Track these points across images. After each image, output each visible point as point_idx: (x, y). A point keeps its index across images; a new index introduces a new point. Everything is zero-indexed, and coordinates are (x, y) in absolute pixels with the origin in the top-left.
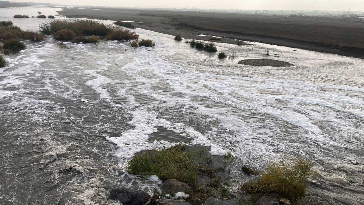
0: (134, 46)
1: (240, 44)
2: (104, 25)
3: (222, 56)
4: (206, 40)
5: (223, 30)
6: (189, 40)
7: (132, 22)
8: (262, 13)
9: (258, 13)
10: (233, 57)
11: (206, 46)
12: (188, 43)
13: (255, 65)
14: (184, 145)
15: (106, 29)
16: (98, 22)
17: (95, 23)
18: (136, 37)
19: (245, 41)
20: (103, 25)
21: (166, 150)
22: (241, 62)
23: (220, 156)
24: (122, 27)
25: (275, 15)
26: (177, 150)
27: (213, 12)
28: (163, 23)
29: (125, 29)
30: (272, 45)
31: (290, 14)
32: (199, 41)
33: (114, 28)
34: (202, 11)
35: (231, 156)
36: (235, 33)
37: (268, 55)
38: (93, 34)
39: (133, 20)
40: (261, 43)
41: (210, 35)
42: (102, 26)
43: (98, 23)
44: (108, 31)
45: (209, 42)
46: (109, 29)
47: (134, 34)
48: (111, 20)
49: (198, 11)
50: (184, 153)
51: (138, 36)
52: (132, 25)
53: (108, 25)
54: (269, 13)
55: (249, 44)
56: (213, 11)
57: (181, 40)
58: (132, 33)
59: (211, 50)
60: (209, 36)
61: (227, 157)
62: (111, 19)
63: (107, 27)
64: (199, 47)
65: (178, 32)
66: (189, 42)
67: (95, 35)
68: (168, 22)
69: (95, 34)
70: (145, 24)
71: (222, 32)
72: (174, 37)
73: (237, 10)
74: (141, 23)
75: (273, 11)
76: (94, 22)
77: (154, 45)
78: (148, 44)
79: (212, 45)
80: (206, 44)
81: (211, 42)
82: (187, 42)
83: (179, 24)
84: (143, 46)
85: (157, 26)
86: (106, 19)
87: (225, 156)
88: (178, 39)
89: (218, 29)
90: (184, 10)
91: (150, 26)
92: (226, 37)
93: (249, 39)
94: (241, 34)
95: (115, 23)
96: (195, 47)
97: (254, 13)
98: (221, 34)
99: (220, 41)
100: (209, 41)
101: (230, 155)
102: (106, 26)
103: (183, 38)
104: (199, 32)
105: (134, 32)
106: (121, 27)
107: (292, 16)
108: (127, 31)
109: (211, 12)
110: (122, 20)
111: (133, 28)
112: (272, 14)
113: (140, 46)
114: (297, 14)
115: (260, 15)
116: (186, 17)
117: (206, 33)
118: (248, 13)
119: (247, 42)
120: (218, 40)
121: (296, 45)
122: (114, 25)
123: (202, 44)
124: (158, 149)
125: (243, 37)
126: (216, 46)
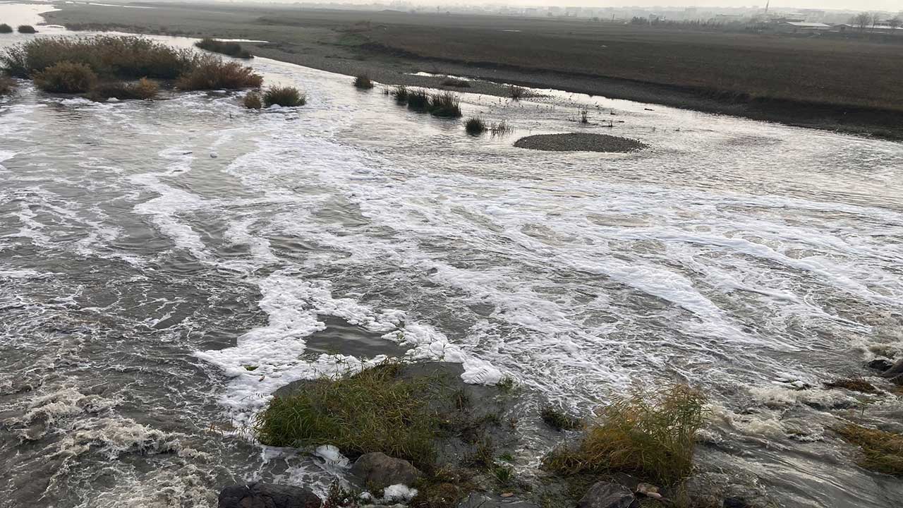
0: (251, 104)
1: (516, 95)
2: (171, 49)
3: (475, 128)
4: (433, 87)
5: (473, 59)
6: (391, 88)
7: (243, 40)
8: (564, 14)
9: (555, 14)
10: (502, 129)
11: (434, 101)
12: (390, 96)
13: (557, 149)
14: (396, 364)
15: (177, 62)
16: (155, 43)
17: (145, 46)
18: (256, 82)
19: (529, 89)
20: (168, 50)
21: (352, 377)
22: (520, 143)
23: (487, 385)
24: (218, 56)
25: (596, 19)
26: (380, 375)
27: (445, 12)
28: (323, 44)
29: (226, 60)
30: (594, 97)
31: (631, 16)
32: (416, 89)
33: (196, 57)
34: (418, 9)
35: (514, 385)
36: (504, 67)
37: (584, 121)
38: (144, 76)
39: (245, 37)
40: (567, 91)
41: (442, 73)
42: (166, 53)
43: (155, 46)
44: (182, 65)
45: (442, 91)
46: (186, 61)
47: (251, 74)
48: (187, 37)
49: (407, 10)
50: (398, 383)
51: (261, 77)
52: (243, 48)
53: (181, 50)
54: (581, 15)
55: (538, 96)
56: (445, 9)
57: (371, 86)
58: (245, 71)
59: (446, 112)
60: (439, 75)
61: (504, 386)
62: (188, 35)
63: (179, 57)
64: (417, 104)
65: (362, 67)
66: (392, 93)
67: (148, 78)
68: (334, 41)
69: (149, 75)
70: (278, 46)
71: (471, 64)
72: (352, 79)
73: (505, 9)
74: (266, 45)
75: (590, 10)
76: (143, 41)
77: (302, 103)
78: (288, 99)
79: (448, 100)
80: (434, 96)
81: (447, 92)
82: (387, 93)
83: (362, 46)
84: (275, 106)
85: (306, 51)
86: (175, 34)
87: (498, 385)
88: (363, 85)
89: (461, 57)
90: (374, 9)
91: (291, 52)
92: (481, 78)
93: (536, 81)
94: (516, 69)
95: (198, 45)
96: (407, 105)
97: (545, 16)
98: (468, 71)
99: (467, 89)
100: (440, 89)
101: (511, 381)
102: (175, 54)
103: (375, 83)
104: (416, 65)
105: (250, 68)
106: (217, 56)
107: (637, 22)
108: (231, 67)
109: (440, 12)
110: (215, 36)
111: (247, 56)
112: (589, 16)
113: (268, 105)
114: (647, 17)
115: (560, 20)
116: (380, 26)
117: (432, 67)
118: (532, 15)
119: (533, 90)
120: (463, 87)
121: (651, 96)
122: (197, 50)
123: (424, 97)
124: (331, 376)
125: (522, 78)
126: (458, 101)
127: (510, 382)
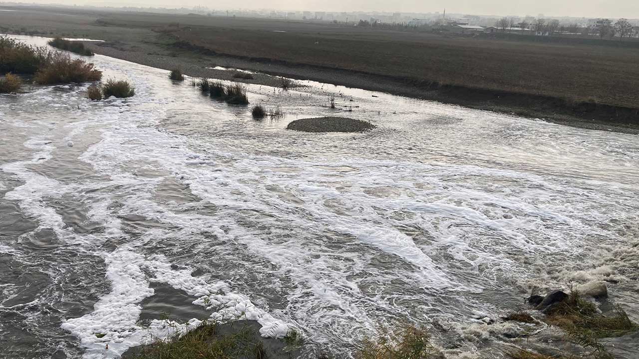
0: (94, 96)
1: (286, 86)
2: (30, 47)
3: (258, 114)
4: (227, 79)
5: (254, 55)
6: (198, 80)
7: (85, 40)
8: (314, 18)
9: (308, 18)
10: (277, 115)
11: (229, 91)
12: (196, 87)
13: (316, 131)
14: (212, 325)
15: (34, 58)
16: (17, 42)
17: (9, 44)
18: (97, 76)
19: (294, 80)
20: (27, 48)
21: (180, 340)
22: (293, 126)
23: (278, 338)
24: (67, 53)
25: (335, 22)
26: (200, 336)
27: (232, 15)
28: (146, 43)
29: (74, 57)
30: (338, 86)
31: (357, 20)
32: (215, 81)
33: (49, 55)
34: (213, 13)
35: (297, 337)
36: (276, 62)
37: (333, 107)
38: (9, 72)
39: (87, 37)
40: (319, 82)
41: (233, 67)
42: (26, 51)
43: (17, 44)
44: (39, 61)
45: (233, 82)
46: (42, 58)
47: (93, 69)
48: (42, 36)
49: (206, 14)
50: (214, 342)
51: (100, 72)
52: (86, 47)
53: (37, 48)
54: (326, 19)
55: (300, 86)
56: (232, 13)
57: (182, 79)
58: (88, 67)
59: (237, 100)
60: (230, 69)
61: (291, 338)
62: (43, 34)
63: (36, 54)
64: (213, 93)
65: (175, 62)
66: (198, 85)
67: (13, 73)
68: (154, 40)
69: (14, 71)
70: (112, 45)
71: (253, 60)
72: (169, 72)
73: (273, 13)
74: (103, 44)
75: (331, 15)
76: (7, 40)
77: (132, 94)
78: (121, 91)
79: (238, 89)
80: (228, 87)
81: (237, 83)
82: (194, 85)
83: (175, 45)
84: (112, 98)
85: (134, 49)
86: (32, 34)
87: (286, 338)
88: (176, 78)
89: (245, 54)
90: (181, 13)
91: (122, 49)
92: (261, 71)
93: (299, 74)
94: (284, 63)
95: (50, 44)
96: (209, 95)
97: (301, 19)
98: (251, 65)
99: (251, 80)
100: (232, 80)
101: (296, 333)
102: (33, 51)
103: (185, 76)
104: (214, 60)
105: (92, 64)
106: (65, 54)
107: (363, 24)
108: (79, 62)
109: (229, 15)
110: (64, 35)
111: (89, 54)
112: (331, 19)
113: (107, 97)
114: (369, 20)
115: (311, 23)
116: (187, 28)
117: (225, 63)
118: (292, 18)
119: (297, 81)
120: (248, 79)
121: (375, 85)
122: (50, 48)
123: (221, 87)
124: (165, 339)
125: (292, 71)
126: (245, 91)
127: (294, 334)
